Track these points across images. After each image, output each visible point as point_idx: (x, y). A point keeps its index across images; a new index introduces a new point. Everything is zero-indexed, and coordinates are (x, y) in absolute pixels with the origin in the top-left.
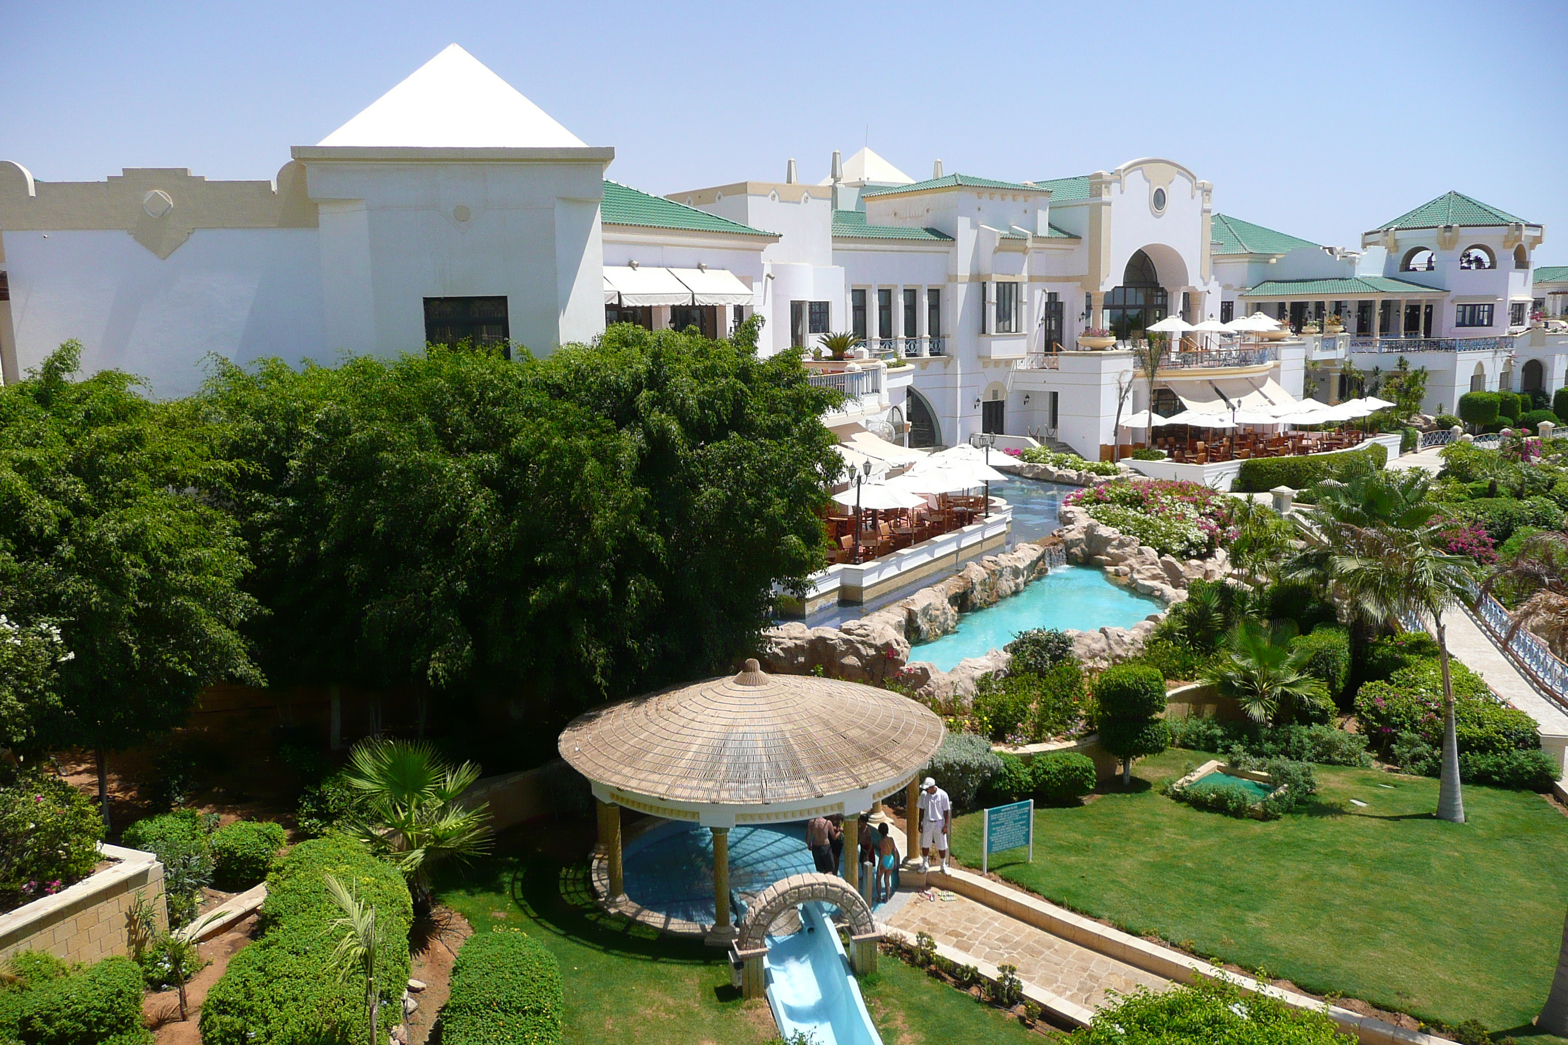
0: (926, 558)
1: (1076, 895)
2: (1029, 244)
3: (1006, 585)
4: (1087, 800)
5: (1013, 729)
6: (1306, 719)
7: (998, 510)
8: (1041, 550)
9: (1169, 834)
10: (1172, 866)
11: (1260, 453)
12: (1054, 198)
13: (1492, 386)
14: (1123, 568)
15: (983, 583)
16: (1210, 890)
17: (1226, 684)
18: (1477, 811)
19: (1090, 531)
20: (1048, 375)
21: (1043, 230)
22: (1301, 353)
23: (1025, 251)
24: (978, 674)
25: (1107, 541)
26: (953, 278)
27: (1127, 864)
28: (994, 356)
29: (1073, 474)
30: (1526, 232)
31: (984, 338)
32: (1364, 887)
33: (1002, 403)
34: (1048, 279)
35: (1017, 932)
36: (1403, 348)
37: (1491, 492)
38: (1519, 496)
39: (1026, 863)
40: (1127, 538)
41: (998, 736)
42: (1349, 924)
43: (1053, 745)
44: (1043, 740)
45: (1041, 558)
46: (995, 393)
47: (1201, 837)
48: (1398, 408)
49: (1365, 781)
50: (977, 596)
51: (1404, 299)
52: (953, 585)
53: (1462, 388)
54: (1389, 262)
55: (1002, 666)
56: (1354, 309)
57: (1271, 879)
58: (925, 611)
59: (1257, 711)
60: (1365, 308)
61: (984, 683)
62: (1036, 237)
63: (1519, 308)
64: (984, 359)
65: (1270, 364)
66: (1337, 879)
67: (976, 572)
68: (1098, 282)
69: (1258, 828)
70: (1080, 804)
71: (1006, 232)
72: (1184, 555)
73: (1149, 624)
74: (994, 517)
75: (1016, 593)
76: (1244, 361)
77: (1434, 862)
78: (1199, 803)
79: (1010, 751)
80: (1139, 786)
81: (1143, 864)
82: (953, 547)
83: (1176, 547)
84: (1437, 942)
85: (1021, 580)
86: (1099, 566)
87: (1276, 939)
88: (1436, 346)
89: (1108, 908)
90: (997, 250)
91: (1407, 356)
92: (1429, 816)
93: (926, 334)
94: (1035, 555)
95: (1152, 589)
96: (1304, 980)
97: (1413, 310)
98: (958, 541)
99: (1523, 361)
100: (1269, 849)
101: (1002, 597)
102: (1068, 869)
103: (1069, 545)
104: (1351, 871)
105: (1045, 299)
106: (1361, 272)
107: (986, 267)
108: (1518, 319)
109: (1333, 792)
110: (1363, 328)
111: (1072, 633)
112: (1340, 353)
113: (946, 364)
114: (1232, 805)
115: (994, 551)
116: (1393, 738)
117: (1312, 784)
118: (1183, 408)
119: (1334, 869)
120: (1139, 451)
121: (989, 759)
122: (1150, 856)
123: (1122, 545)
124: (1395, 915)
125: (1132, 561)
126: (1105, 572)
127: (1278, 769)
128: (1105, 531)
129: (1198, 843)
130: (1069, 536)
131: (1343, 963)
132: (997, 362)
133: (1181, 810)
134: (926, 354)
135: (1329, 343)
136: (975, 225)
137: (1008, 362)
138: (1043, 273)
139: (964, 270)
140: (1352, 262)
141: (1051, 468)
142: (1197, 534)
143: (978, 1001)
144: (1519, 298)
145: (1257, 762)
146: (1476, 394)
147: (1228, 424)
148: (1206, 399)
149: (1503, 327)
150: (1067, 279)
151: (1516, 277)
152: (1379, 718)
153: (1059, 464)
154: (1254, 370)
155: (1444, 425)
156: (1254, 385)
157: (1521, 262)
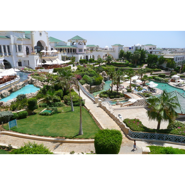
0: (5, 85)
1: (23, 131)
2: (22, 39)
3: (18, 88)
4: (27, 117)
5: (16, 109)
6: (57, 101)
7: (18, 77)
8: (24, 83)
9: (38, 120)
10: (37, 124)
11: (56, 68)
12: (25, 33)
13: (83, 58)
14: (36, 84)
15: (14, 88)
16: (42, 126)
17: (47, 98)
18: (76, 109)
19: (31, 79)
20: (27, 58)
21: (24, 37)
22: (61, 55)
23: (22, 40)
24: (11, 102)
25: (34, 81)
26: (11, 44)
27: (31, 125)
28: (19, 55)
29: (31, 71)
30: (85, 41)
31: (17, 53)
32: (61, 122)
33: (21, 62)
34: (26, 45)
35: (14, 138)
36: (73, 54)
37: (82, 71)
38: (85, 71)
39: (16, 128)
40: (36, 80)
41: (13, 110)
42: (59, 127)
43: (22, 110)
44: (21, 110)
45: (24, 84)
46: (20, 61)
47: (42, 119)
48: (72, 61)
49: (64, 108)
50: (13, 90)
51: (73, 48)
52: (9, 89)
53: (79, 59)
54: (71, 44)
55: (15, 100)
56: (67, 49)
57: (50, 123)
58: (4, 93)
59: (51, 101)
60: (68, 49)
61: (12, 103)
62: (23, 38)
63: (85, 49)
64: (17, 56)
65: (57, 56)
66: (58, 121)
67: (13, 87)
68: (33, 45)
69: (50, 116)
70: (26, 118)
71: (18, 38)
72: (44, 82)
73: (37, 92)
74: (17, 78)
75: (20, 89)
76: (54, 56)
77: (70, 117)
78: (42, 115)
79: (15, 112)
80: (35, 114)
81: (34, 125)
82: (10, 83)
83: (43, 81)
84: (69, 127)
85: (21, 87)
86: (33, 84)
87: (50, 131)
88: (77, 54)
89: (28, 132)
90: (17, 40)
91: (73, 55)
92: (70, 111)
93: (8, 52)
94: (23, 83)
95: (39, 87)
96: (52, 136)
97: (74, 50)
98: (10, 82)
99: (86, 56)
100: (51, 119)
101: (18, 90)
102: (23, 127)
103: (28, 81)
104: (60, 120)
105: (26, 47)
106: (68, 45)
107: (16, 42)
108: (85, 51)
109: (60, 110)
110: (69, 52)
111: (26, 94)
112: (66, 55)
113: (11, 57)
114: (47, 114)
115: (16, 84)
116: (67, 102)
117: (57, 110)
118: (46, 62)
119: (58, 120)
120: (41, 68)
121: (11, 114)
122: (35, 123)
123: (36, 81)
124: (64, 125)
125: (37, 83)
126: (34, 85)
127: (53, 108)
128: (33, 79)
129: (42, 120)
130: (28, 80)
131: (57, 132)
132: (19, 56)
133: (40, 116)
134: (8, 55)
135: (64, 54)
136: (13, 36)
137: (21, 56)
138: (25, 44)
139: (12, 43)
140: (66, 43)
141: (28, 71)
142: (46, 79)
143: (6, 150)
144: (85, 48)
145: (51, 108)
146: (81, 60)
147: (51, 64)
148: (49, 61)
149: (83, 52)
150: (29, 45)
151: (84, 46)
152: (66, 100)
153: (29, 70)
154: (55, 57)
155: (78, 63)
156: (55, 59)
157: (85, 44)
